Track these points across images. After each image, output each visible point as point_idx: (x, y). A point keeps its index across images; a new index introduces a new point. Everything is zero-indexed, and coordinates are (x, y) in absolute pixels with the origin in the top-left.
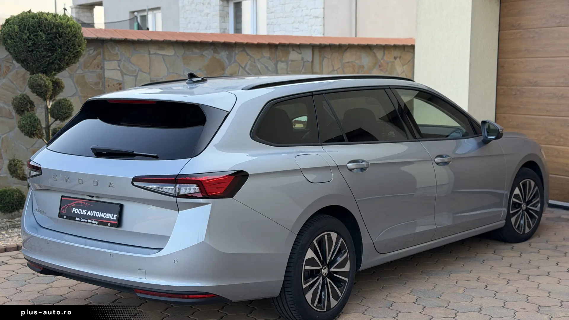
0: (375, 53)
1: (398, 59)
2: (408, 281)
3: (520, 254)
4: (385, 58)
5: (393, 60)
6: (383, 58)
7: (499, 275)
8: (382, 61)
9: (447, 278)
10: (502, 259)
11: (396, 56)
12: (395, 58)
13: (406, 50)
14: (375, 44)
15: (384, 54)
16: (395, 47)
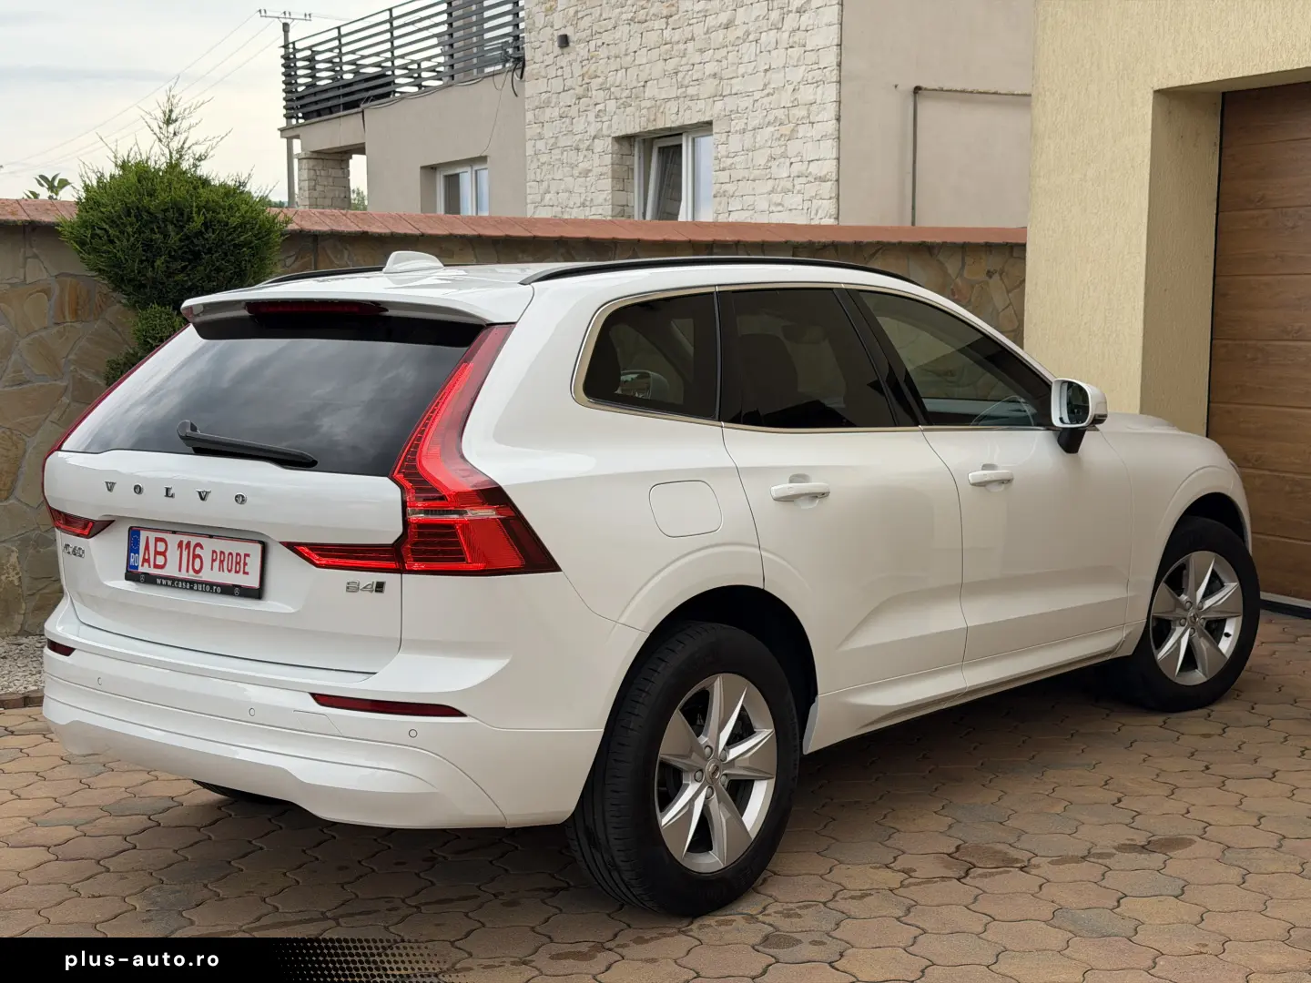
0: (941, 263)
1: (996, 277)
2: (944, 784)
3: (1223, 730)
4: (965, 274)
5: (983, 277)
6: (960, 274)
7: (1158, 775)
8: (958, 281)
9: (1035, 780)
10: (1178, 739)
11: (992, 270)
12: (990, 274)
13: (1015, 255)
14: (939, 240)
15: (963, 264)
16: (989, 247)
